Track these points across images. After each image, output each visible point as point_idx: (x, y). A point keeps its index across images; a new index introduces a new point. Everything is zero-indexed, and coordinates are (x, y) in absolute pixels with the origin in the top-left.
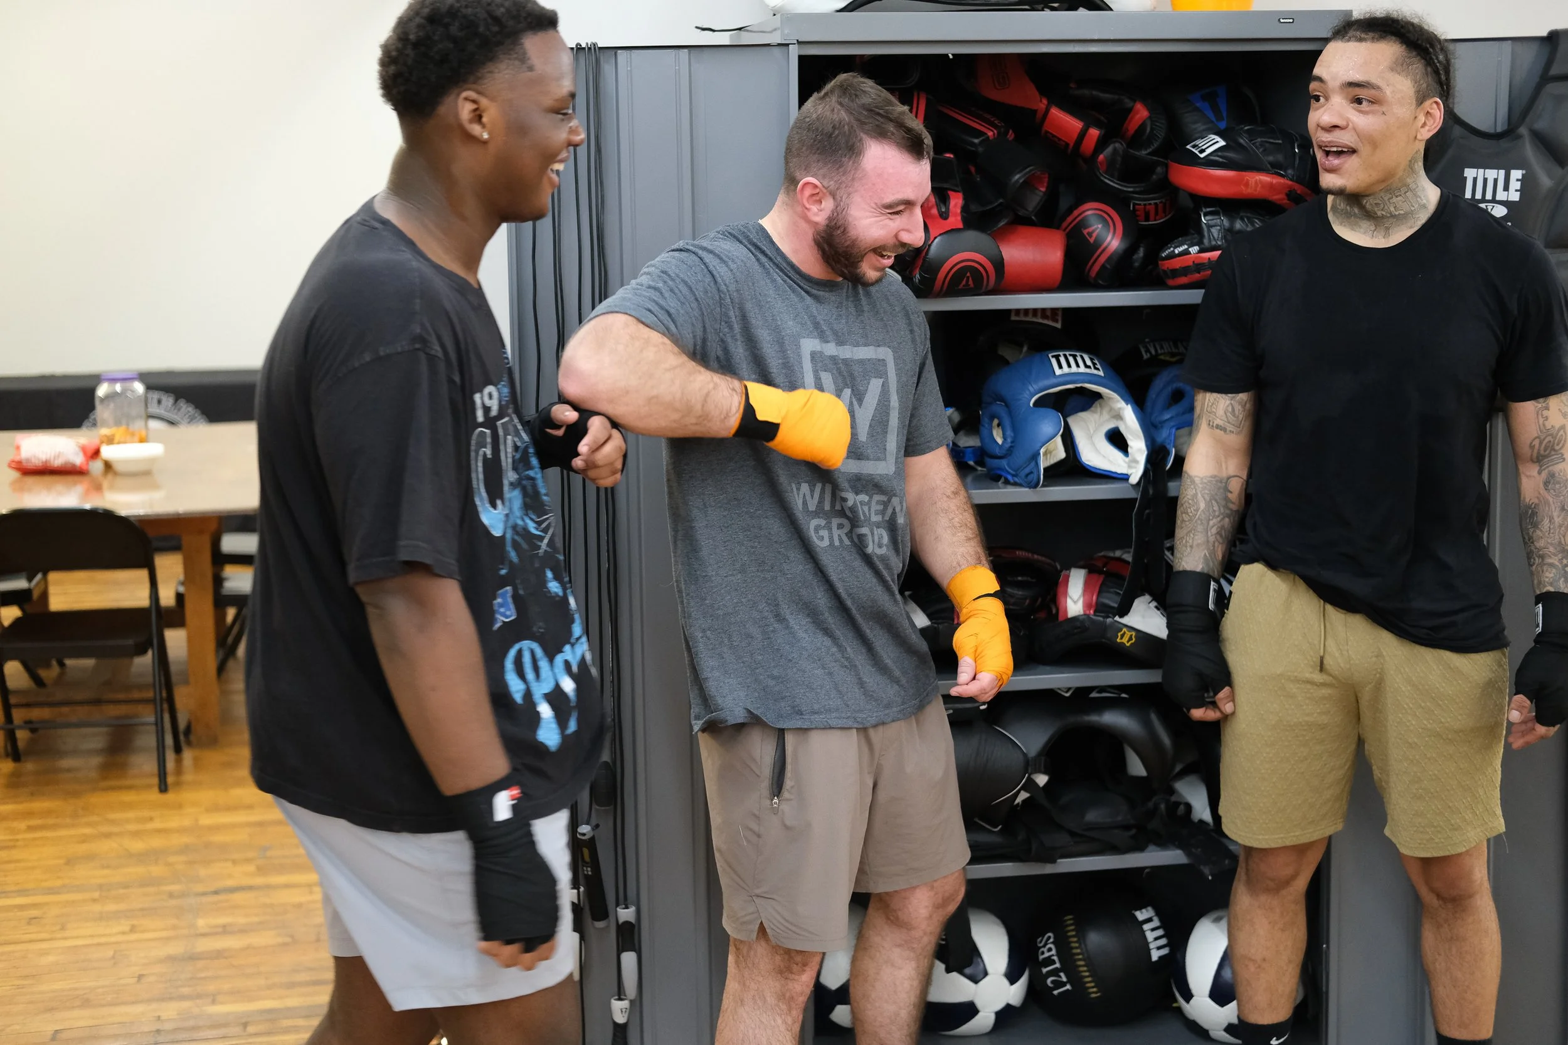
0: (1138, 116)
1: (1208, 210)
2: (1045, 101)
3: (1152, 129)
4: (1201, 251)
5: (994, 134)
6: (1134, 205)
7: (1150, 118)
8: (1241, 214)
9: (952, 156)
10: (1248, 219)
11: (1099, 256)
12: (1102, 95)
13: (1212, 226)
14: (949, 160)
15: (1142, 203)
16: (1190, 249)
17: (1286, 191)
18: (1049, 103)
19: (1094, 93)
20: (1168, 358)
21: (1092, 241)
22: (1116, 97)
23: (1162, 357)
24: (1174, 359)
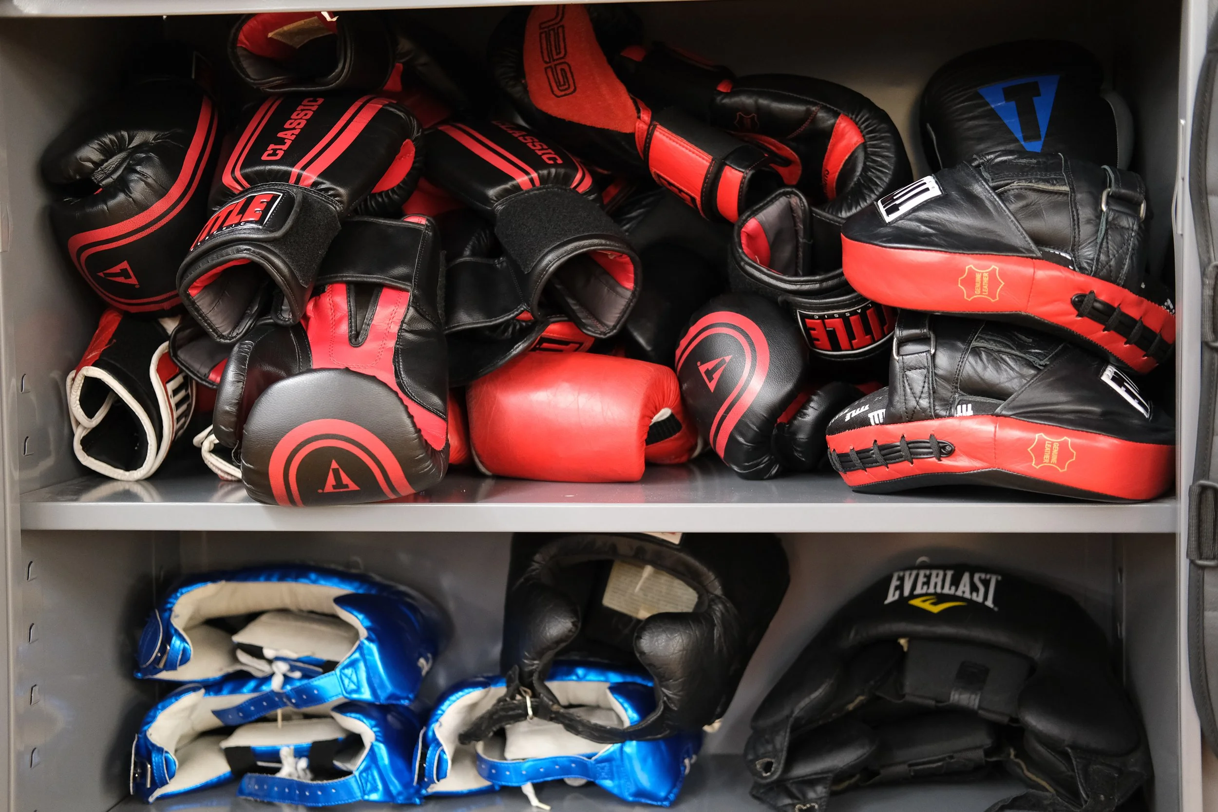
0: (843, 143)
1: (906, 333)
2: (646, 117)
3: (866, 169)
4: (891, 419)
5: (532, 180)
6: (803, 317)
7: (864, 146)
8: (974, 344)
9: (424, 221)
10: (989, 352)
11: (723, 418)
12: (776, 106)
13: (911, 368)
14: (414, 232)
15: (816, 314)
16: (870, 415)
17: (1073, 295)
18: (653, 119)
19: (763, 102)
20: (927, 606)
21: (712, 386)
22: (801, 108)
23: (916, 602)
24: (936, 609)
